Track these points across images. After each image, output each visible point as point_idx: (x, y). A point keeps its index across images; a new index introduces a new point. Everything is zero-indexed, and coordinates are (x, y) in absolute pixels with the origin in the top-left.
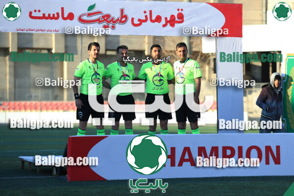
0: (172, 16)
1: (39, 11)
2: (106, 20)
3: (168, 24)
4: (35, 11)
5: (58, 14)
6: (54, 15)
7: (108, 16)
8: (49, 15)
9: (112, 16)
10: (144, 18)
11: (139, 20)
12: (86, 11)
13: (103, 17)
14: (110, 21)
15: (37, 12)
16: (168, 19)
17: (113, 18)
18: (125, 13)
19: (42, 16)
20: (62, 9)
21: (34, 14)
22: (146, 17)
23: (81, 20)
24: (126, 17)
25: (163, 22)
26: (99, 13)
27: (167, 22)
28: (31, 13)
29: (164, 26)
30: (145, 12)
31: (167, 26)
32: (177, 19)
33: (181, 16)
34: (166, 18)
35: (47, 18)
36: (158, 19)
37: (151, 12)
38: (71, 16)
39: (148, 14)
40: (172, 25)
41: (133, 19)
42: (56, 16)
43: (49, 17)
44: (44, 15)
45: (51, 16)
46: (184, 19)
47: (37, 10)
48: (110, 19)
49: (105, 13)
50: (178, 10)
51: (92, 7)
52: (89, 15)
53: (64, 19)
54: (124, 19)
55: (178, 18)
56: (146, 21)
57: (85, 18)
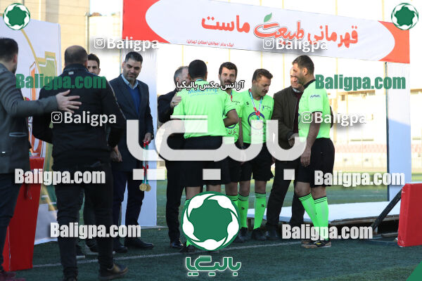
0: (347, 34)
1: (213, 19)
2: (283, 34)
3: (343, 44)
4: (209, 18)
5: (233, 23)
6: (228, 24)
7: (285, 29)
8: (224, 24)
9: (289, 30)
10: (320, 35)
11: (316, 37)
12: (262, 22)
13: (280, 30)
14: (287, 36)
15: (211, 20)
16: (344, 38)
17: (290, 33)
18: (302, 27)
19: (215, 25)
20: (238, 17)
21: (207, 23)
22: (322, 33)
23: (257, 33)
24: (302, 32)
25: (338, 41)
26: (275, 25)
27: (342, 41)
28: (204, 20)
29: (340, 45)
30: (321, 27)
31: (342, 47)
32: (351, 39)
33: (355, 35)
34: (341, 36)
35: (221, 28)
36: (334, 37)
37: (327, 27)
38: (246, 28)
39: (324, 30)
40: (347, 45)
41: (309, 35)
42: (231, 26)
43: (223, 28)
44: (218, 23)
45: (226, 26)
46: (358, 38)
47: (211, 17)
48: (287, 33)
49: (282, 25)
50: (353, 27)
51: (268, 17)
52: (266, 27)
53: (240, 30)
54: (300, 35)
55: (353, 37)
56: (321, 38)
57: (261, 30)
